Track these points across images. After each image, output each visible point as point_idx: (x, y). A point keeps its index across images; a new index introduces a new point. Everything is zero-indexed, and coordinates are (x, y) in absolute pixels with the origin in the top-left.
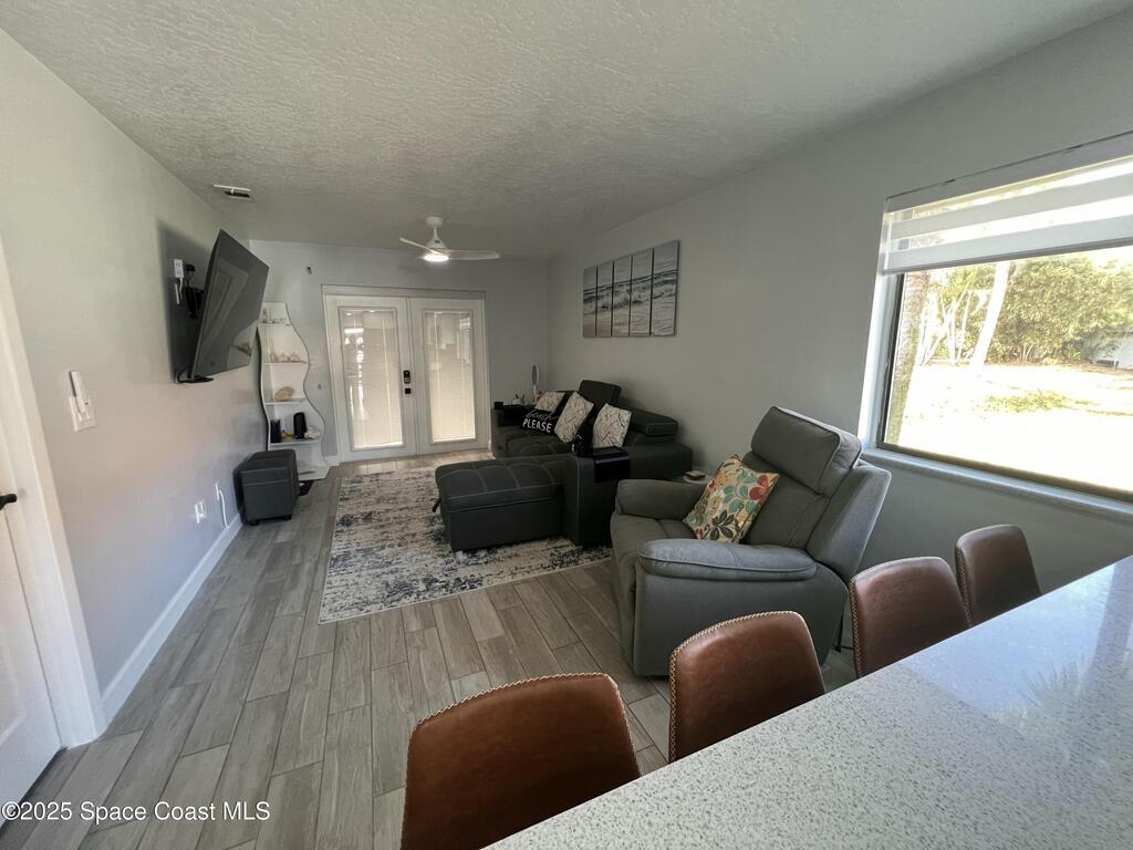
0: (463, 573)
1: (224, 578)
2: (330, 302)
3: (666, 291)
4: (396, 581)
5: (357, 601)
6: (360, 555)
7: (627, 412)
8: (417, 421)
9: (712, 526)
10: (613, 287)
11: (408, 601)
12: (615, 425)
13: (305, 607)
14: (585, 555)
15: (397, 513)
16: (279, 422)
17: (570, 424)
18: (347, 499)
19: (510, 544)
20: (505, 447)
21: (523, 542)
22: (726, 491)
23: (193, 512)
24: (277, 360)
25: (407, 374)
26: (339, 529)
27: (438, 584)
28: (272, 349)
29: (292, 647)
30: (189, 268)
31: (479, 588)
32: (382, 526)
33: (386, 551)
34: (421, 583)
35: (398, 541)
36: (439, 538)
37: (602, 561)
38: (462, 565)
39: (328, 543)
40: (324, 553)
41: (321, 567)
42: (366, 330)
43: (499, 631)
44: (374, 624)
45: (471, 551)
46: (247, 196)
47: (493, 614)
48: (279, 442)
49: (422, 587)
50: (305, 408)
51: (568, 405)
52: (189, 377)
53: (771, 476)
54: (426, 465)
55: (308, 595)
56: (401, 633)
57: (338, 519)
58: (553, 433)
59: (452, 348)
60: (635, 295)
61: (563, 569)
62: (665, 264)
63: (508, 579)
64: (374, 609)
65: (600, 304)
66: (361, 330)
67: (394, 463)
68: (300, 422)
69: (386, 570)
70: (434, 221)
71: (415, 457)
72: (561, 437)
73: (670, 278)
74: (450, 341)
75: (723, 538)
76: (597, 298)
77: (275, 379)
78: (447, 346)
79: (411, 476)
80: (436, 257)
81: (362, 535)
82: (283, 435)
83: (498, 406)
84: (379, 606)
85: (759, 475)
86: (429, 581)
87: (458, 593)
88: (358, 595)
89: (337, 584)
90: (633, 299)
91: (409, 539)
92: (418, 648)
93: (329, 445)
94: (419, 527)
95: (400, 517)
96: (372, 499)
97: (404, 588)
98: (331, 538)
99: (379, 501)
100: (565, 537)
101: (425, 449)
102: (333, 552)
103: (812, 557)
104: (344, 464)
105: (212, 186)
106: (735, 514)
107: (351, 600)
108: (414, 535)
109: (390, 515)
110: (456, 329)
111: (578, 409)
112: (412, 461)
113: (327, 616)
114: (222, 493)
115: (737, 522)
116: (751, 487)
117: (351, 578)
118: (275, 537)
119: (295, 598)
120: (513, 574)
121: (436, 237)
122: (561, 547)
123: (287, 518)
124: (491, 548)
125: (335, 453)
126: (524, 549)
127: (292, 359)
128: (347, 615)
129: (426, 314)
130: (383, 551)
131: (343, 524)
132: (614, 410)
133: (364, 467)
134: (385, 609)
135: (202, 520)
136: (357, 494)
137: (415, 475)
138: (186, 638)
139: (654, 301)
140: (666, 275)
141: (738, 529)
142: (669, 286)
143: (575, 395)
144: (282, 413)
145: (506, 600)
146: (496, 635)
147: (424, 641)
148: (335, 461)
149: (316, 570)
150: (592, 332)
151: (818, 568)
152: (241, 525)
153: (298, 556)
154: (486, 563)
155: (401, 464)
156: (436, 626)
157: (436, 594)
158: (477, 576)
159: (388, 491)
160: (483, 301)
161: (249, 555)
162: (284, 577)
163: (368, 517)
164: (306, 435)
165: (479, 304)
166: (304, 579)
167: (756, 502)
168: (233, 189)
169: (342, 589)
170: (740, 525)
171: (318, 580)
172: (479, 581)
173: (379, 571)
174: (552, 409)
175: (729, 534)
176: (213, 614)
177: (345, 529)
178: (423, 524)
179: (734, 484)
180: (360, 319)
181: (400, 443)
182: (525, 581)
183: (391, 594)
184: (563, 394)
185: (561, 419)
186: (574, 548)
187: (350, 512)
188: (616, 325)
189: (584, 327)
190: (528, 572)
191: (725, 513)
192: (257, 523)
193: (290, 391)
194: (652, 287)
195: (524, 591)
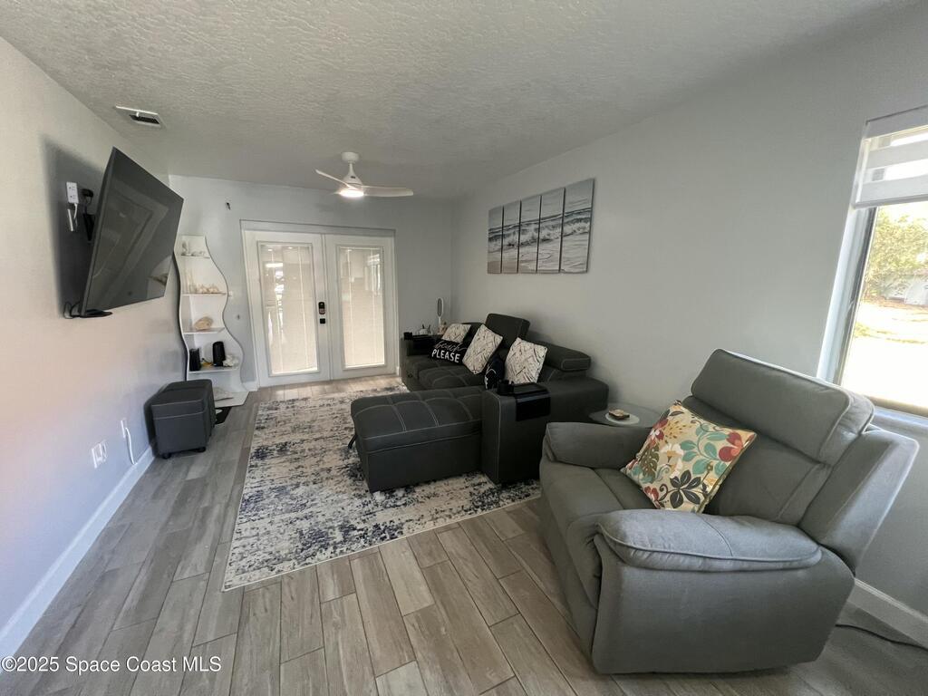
0: (383, 517)
1: (123, 526)
2: (250, 237)
3: (579, 229)
4: (311, 529)
5: (268, 557)
6: (273, 495)
7: (543, 348)
8: (331, 350)
9: (671, 488)
10: (520, 226)
11: (324, 557)
12: (531, 360)
13: (209, 569)
14: (505, 494)
15: (311, 445)
16: (198, 350)
17: (479, 356)
18: (263, 428)
19: (428, 482)
20: (415, 376)
21: (441, 479)
22: (683, 446)
23: (90, 457)
24: (196, 292)
25: (322, 306)
26: (253, 463)
27: (356, 533)
28: (191, 280)
29: (189, 627)
30: (85, 193)
31: (400, 537)
32: (297, 459)
33: (300, 491)
34: (337, 531)
35: (314, 477)
36: (355, 473)
37: (523, 501)
38: (380, 508)
39: (240, 479)
40: (236, 493)
41: (231, 512)
42: (285, 265)
43: (426, 599)
44: (286, 589)
45: (389, 490)
46: (154, 121)
47: (418, 575)
48: (198, 370)
49: (339, 536)
50: (224, 337)
51: (476, 337)
52: (80, 311)
53: (746, 436)
54: (340, 391)
55: (214, 551)
56: (317, 602)
57: (253, 451)
58: (461, 363)
59: (360, 282)
60: (544, 234)
61: (485, 512)
62: (577, 202)
63: (430, 526)
64: (286, 568)
65: (506, 241)
66: (281, 265)
67: (309, 388)
68: (219, 351)
69: (300, 514)
70: (350, 156)
71: (329, 382)
72: (471, 369)
73: (583, 217)
74: (359, 275)
75: (687, 505)
76: (503, 236)
77: (194, 309)
78: (356, 279)
79: (326, 403)
80: (352, 192)
81: (277, 469)
82: (202, 363)
83: (408, 336)
84: (291, 563)
85: (727, 431)
86: (347, 529)
87: (378, 544)
88: (269, 549)
89: (247, 534)
90: (541, 237)
91: (324, 475)
92: (335, 625)
93: (247, 372)
94: (334, 460)
95: (315, 449)
96: (288, 427)
97: (319, 539)
98: (244, 476)
99: (294, 430)
100: (483, 473)
101: (339, 375)
102: (245, 491)
103: (813, 539)
104: (261, 389)
105: (114, 108)
106: (702, 476)
107: (262, 556)
108: (329, 470)
109: (306, 446)
110: (365, 265)
111: (486, 342)
112: (326, 387)
113: (233, 580)
114: (130, 429)
115: (705, 486)
116: (720, 445)
117: (261, 524)
118: (186, 473)
119: (199, 553)
120: (435, 519)
121: (352, 172)
122: (479, 484)
123: (201, 450)
124: (408, 488)
125: (253, 380)
126: (440, 487)
127: (211, 290)
128: (257, 577)
129: (340, 249)
130: (297, 490)
131: (258, 457)
132: (527, 346)
133: (280, 392)
134: (298, 568)
135: (101, 465)
136: (273, 422)
137: (329, 402)
138: (66, 614)
139: (564, 239)
140: (579, 213)
141: (706, 495)
142: (582, 224)
143: (483, 328)
144: (202, 343)
145: (430, 554)
146: (426, 605)
147: (342, 615)
148: (253, 386)
149: (225, 515)
150: (495, 268)
151: (823, 553)
152: (153, 458)
153: (209, 495)
154: (405, 504)
155: (316, 389)
156: (356, 592)
157: (354, 547)
158: (397, 523)
159: (305, 419)
160: (393, 239)
161: (155, 496)
162: (191, 524)
163: (283, 449)
164: (225, 363)
165: (389, 242)
166: (212, 527)
167: (728, 464)
168: (138, 112)
169: (251, 540)
170: (709, 489)
171: (227, 529)
172: (399, 528)
173: (293, 515)
174: (459, 340)
175: (695, 500)
176: (103, 578)
177: (260, 462)
178: (339, 457)
179: (695, 439)
180: (280, 254)
181: (315, 369)
182: (447, 528)
183: (306, 546)
184: (469, 326)
185: (470, 351)
186: (491, 485)
187: (265, 443)
188: (523, 261)
189: (488, 263)
190: (450, 517)
191: (686, 474)
192: (170, 455)
193: (209, 321)
194: (562, 225)
195: (448, 540)
